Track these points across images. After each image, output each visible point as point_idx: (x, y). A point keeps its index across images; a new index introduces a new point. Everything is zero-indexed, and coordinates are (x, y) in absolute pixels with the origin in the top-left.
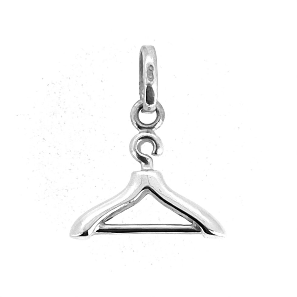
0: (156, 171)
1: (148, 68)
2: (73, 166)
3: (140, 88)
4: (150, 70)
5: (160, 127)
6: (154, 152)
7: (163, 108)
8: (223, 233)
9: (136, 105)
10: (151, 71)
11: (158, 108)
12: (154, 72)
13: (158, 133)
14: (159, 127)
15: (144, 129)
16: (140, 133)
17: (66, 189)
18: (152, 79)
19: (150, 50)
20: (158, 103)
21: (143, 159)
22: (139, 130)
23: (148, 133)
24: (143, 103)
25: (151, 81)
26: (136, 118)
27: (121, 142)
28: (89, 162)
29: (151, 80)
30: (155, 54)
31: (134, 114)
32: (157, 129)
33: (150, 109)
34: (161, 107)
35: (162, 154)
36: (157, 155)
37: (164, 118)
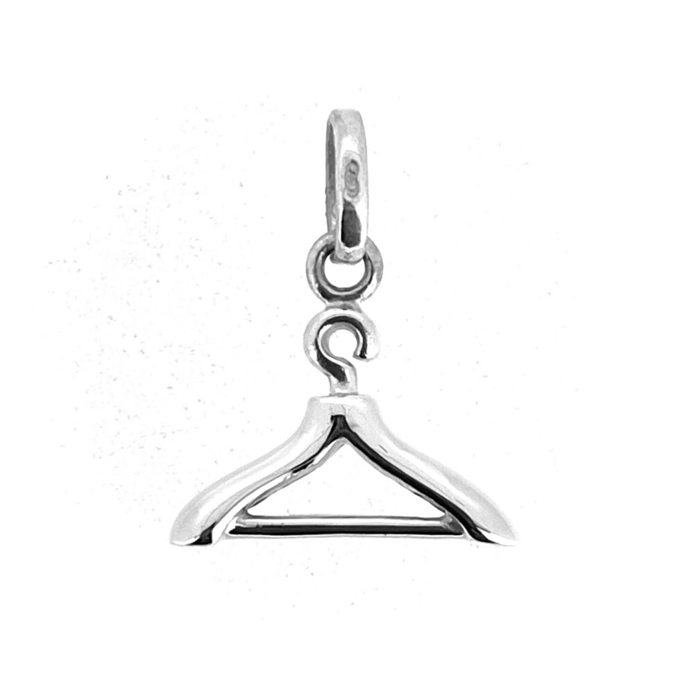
0: (363, 395)
1: (346, 167)
2: (177, 379)
3: (326, 202)
4: (350, 171)
5: (373, 296)
6: (359, 353)
7: (379, 252)
9: (318, 245)
10: (354, 173)
11: (370, 254)
12: (361, 176)
13: (367, 309)
14: (370, 295)
15: (336, 301)
16: (327, 308)
17: (161, 433)
18: (355, 192)
19: (350, 124)
20: (370, 242)
21: (334, 370)
22: (325, 302)
23: (346, 309)
24: (334, 243)
25: (353, 197)
27: (284, 325)
28: (213, 372)
29: (354, 194)
30: (363, 133)
32: (366, 301)
33: (351, 257)
34: (376, 250)
35: (377, 356)
36: (364, 359)
37: (382, 274)
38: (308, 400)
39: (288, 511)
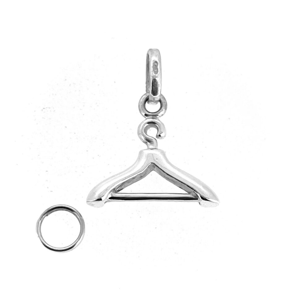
0: (160, 150)
1: (153, 63)
5: (164, 116)
6: (158, 135)
8: (217, 199)
9: (143, 97)
10: (156, 66)
11: (162, 99)
12: (158, 67)
13: (162, 119)
14: (162, 115)
15: (150, 116)
16: (146, 119)
18: (156, 73)
20: (162, 95)
21: (148, 141)
23: (154, 119)
24: (149, 95)
26: (143, 107)
31: (141, 104)
32: (161, 117)
33: (155, 99)
36: (161, 137)
37: (167, 108)
38: (139, 151)
39: (131, 191)
